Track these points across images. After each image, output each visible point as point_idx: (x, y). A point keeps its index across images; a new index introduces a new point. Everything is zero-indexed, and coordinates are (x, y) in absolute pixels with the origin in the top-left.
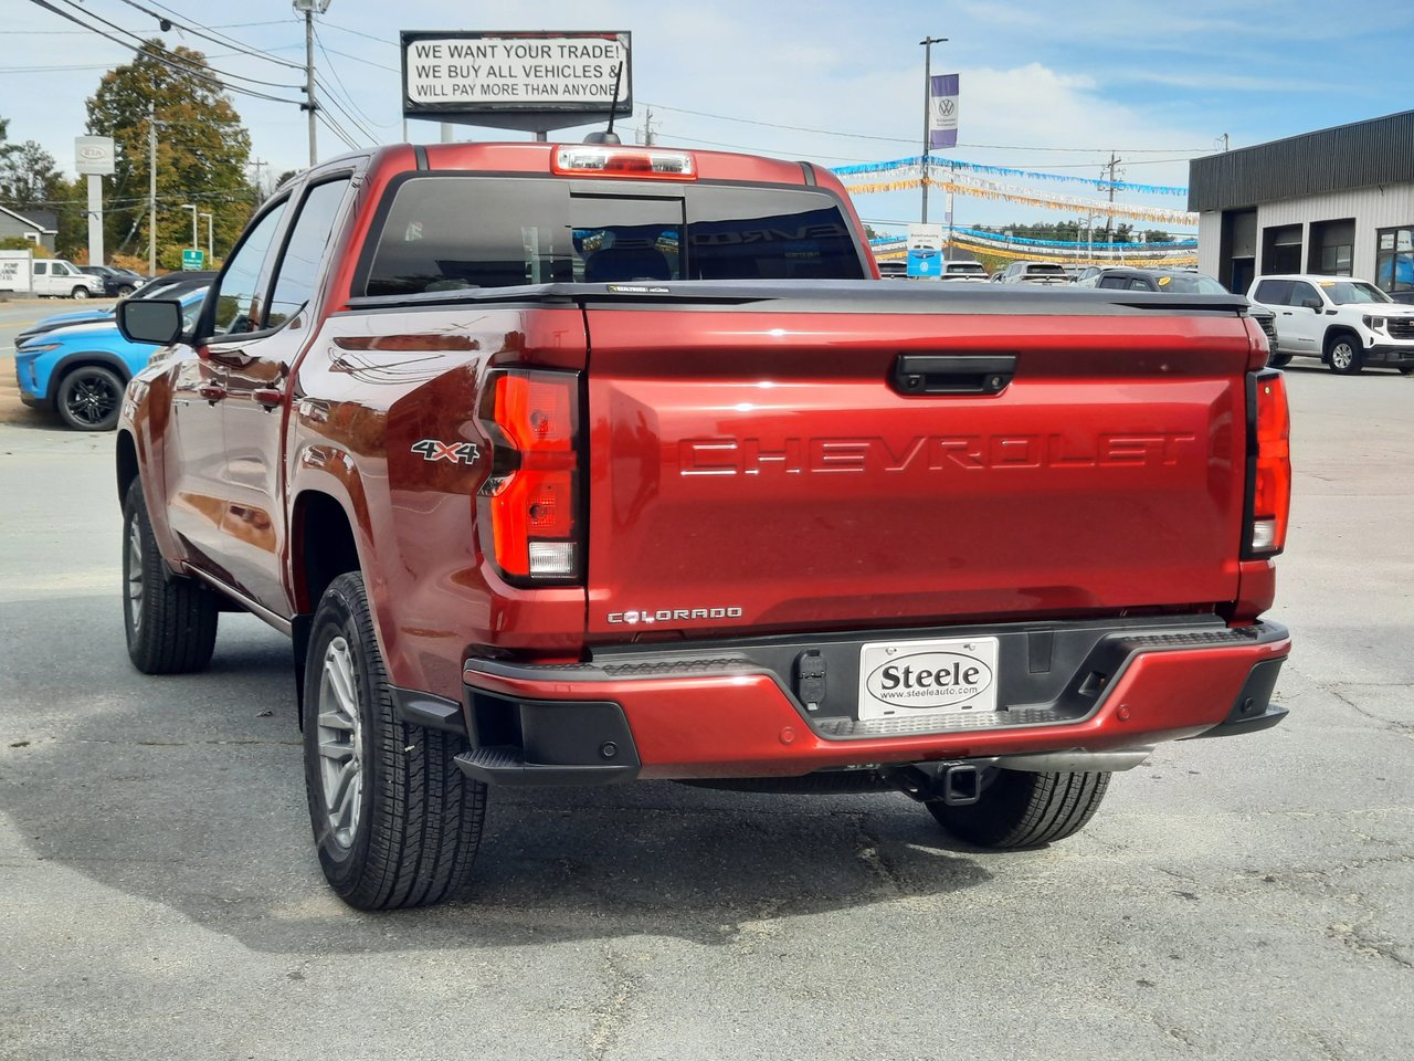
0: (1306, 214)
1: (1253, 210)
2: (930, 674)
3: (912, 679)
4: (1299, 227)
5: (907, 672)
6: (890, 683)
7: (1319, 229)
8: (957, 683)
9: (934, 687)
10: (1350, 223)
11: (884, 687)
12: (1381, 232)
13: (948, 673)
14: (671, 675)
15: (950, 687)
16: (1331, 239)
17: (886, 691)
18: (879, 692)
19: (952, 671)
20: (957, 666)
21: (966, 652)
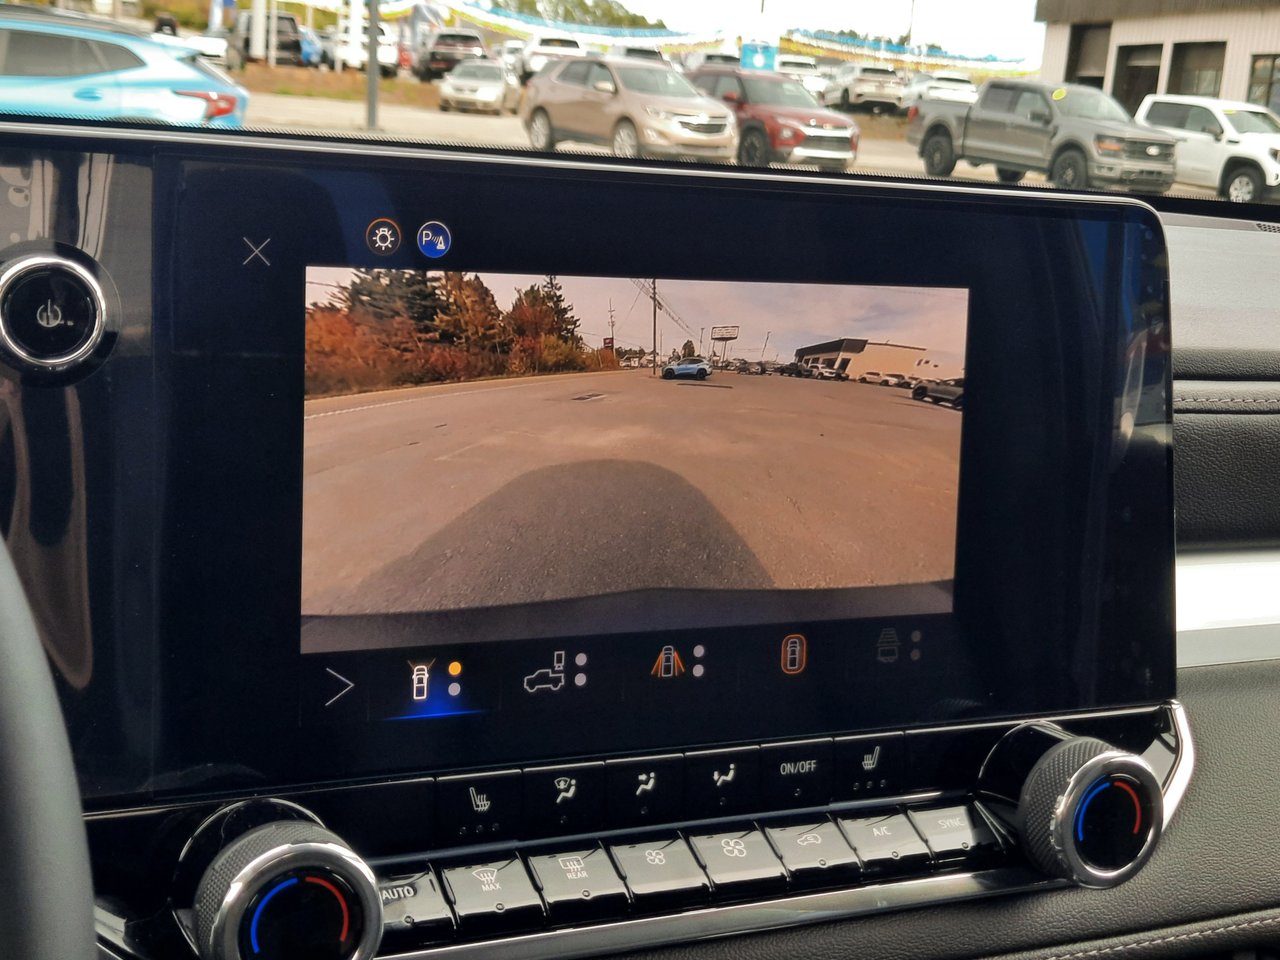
0: (1168, 32)
1: (1106, 26)
4: (1157, 49)
7: (1181, 49)
10: (1219, 47)
12: (1256, 58)
16: (1192, 61)
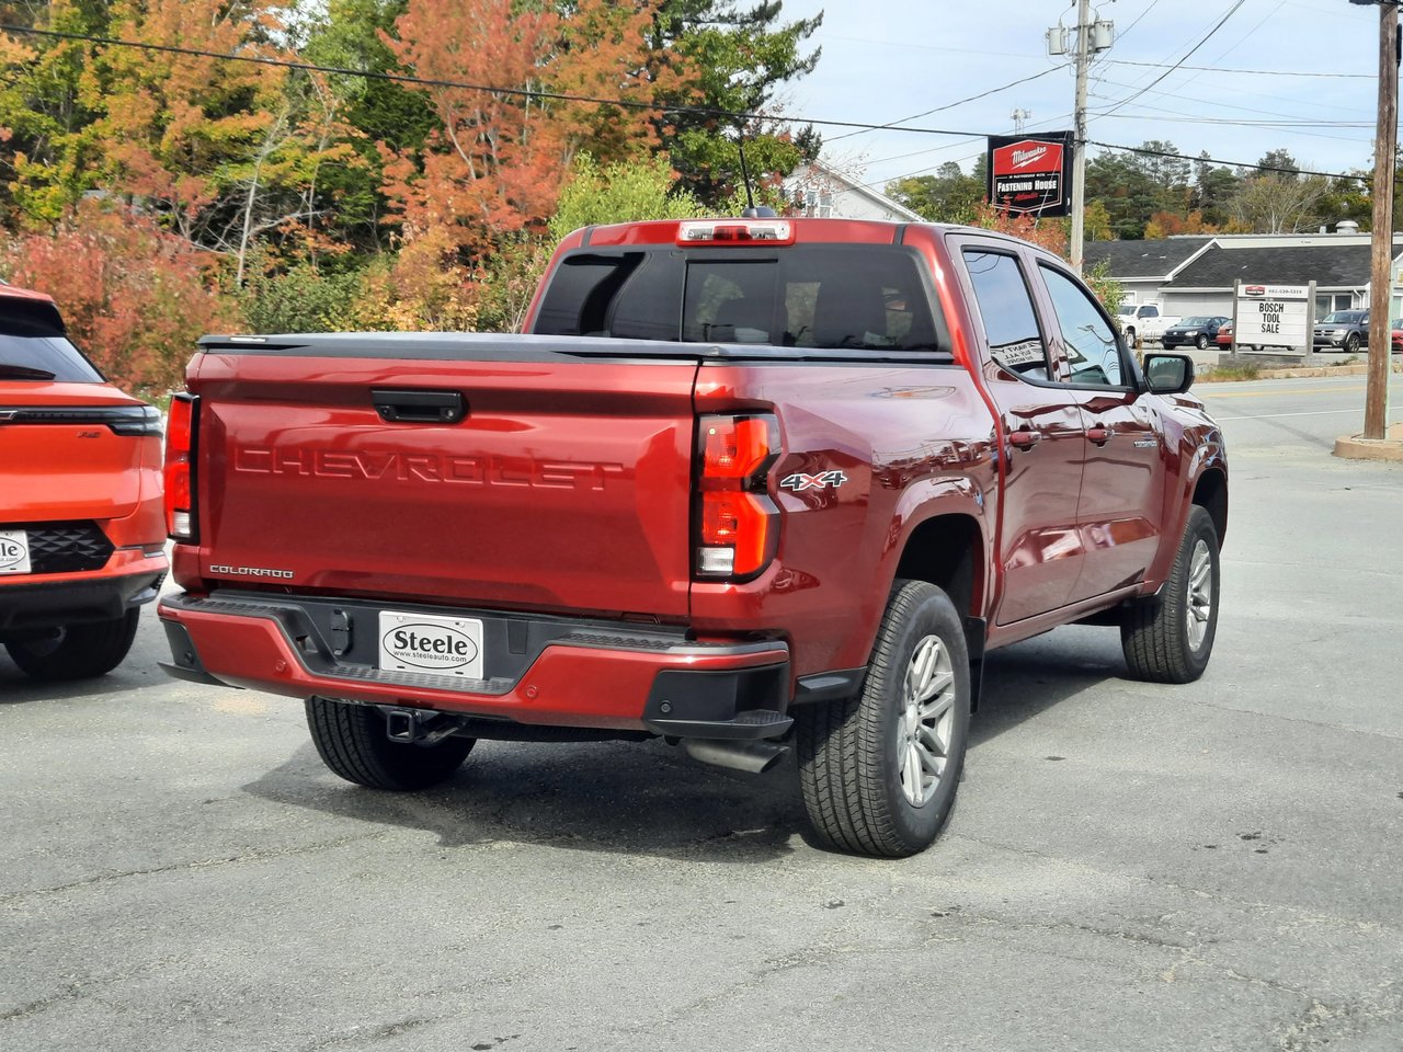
2: (429, 642)
3: (417, 644)
5: (413, 637)
6: (400, 644)
8: (450, 651)
9: (433, 652)
11: (396, 647)
13: (443, 643)
14: (250, 613)
15: (445, 654)
17: (397, 650)
18: (393, 650)
19: (446, 642)
20: (450, 638)
21: (455, 627)
